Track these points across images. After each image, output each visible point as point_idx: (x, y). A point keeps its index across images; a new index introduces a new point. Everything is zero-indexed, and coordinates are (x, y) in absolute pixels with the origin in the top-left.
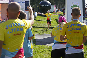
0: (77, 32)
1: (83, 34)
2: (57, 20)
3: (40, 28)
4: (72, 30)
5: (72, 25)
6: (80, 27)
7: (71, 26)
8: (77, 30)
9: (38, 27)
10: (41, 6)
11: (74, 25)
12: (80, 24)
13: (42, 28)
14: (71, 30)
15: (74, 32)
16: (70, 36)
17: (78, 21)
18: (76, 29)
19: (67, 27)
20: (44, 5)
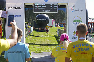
0: (85, 53)
1: (92, 55)
2: (56, 36)
3: (36, 45)
4: (79, 50)
5: (79, 45)
6: (88, 47)
7: (77, 46)
8: (85, 51)
9: (34, 44)
10: (38, 20)
11: (81, 45)
12: (88, 44)
13: (39, 45)
14: (77, 51)
15: (81, 53)
16: (76, 59)
17: (86, 40)
18: (83, 50)
19: (73, 48)
20: (41, 19)
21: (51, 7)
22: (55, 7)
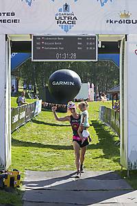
2: (94, 124)
10: (54, 83)
20: (61, 83)
21: (80, 46)
22: (89, 46)
